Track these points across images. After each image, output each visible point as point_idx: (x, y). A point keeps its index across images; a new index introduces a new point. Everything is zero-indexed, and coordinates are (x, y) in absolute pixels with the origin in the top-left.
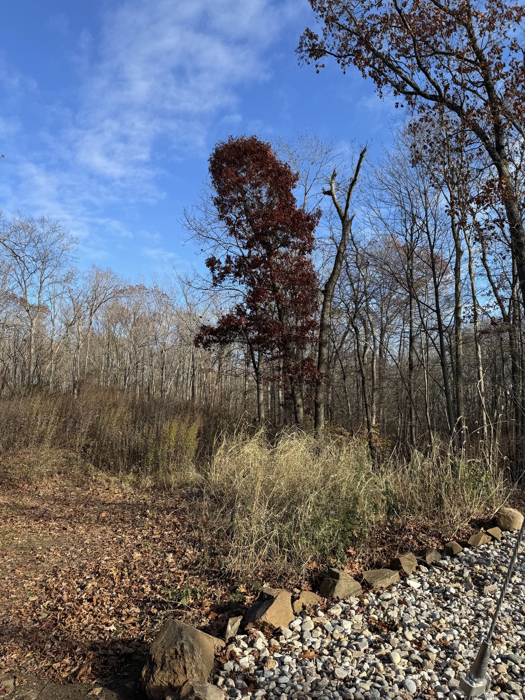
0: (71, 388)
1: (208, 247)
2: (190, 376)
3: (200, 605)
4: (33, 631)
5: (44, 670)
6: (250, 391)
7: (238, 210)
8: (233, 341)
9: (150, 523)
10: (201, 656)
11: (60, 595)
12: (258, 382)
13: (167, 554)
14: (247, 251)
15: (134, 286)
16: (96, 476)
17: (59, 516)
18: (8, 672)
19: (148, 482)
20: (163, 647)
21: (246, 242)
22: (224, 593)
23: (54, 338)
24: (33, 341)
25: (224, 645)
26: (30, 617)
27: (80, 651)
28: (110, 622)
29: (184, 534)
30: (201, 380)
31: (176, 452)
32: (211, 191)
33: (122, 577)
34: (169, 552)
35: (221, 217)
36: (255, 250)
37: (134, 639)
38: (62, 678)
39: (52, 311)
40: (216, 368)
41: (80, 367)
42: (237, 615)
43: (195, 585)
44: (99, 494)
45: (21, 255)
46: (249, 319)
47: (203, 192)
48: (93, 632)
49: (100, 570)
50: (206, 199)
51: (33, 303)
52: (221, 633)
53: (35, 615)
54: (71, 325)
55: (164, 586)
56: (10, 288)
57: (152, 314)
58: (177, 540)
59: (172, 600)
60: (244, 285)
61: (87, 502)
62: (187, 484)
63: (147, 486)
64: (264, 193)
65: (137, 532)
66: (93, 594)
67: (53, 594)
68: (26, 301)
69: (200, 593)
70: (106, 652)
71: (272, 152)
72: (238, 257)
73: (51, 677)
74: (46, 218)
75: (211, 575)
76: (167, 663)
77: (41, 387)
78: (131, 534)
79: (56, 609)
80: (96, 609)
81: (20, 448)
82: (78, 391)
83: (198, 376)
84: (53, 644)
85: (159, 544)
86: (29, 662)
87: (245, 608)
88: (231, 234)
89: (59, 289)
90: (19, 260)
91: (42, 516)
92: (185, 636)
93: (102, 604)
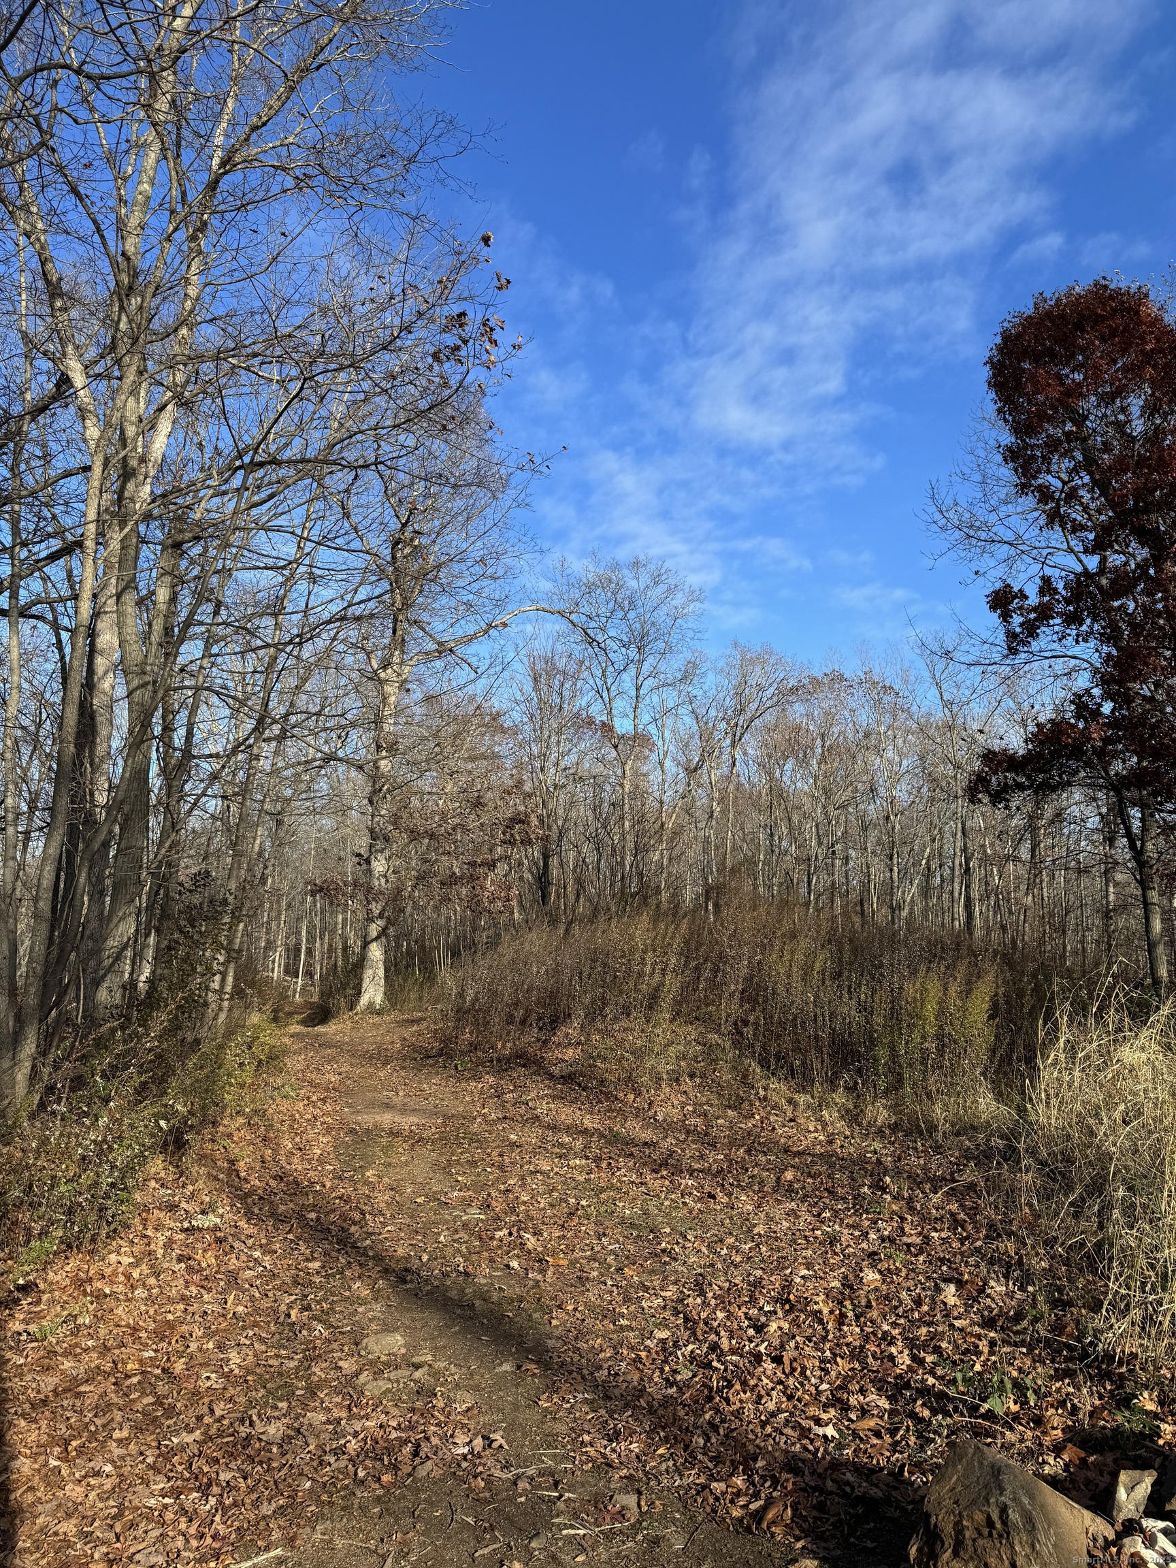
0: (702, 900)
1: (992, 563)
2: (957, 873)
3: (1038, 1421)
4: (667, 1401)
5: (693, 1492)
6: (1123, 908)
7: (1067, 464)
8: (1069, 784)
9: (895, 1207)
10: (1055, 1546)
11: (713, 1337)
12: (1144, 884)
13: (942, 1285)
14: (1096, 558)
15: (820, 675)
16: (766, 1089)
17: (697, 1166)
18: (626, 1477)
19: (880, 1113)
20: (956, 1502)
21: (1092, 536)
22: (1097, 1402)
23: (665, 798)
24: (627, 807)
25: (1111, 1536)
26: (657, 1373)
27: (764, 1468)
28: (824, 1416)
29: (979, 1243)
30: (987, 883)
31: (941, 1051)
32: (994, 434)
33: (841, 1320)
34: (947, 1280)
35: (1023, 489)
36: (1117, 552)
37: (882, 1469)
38: (732, 1519)
39: (660, 743)
40: (1024, 852)
41: (716, 855)
42: (1141, 1465)
43: (1020, 1370)
44: (774, 1129)
45: (600, 638)
46: (1109, 726)
47: (974, 438)
48: (788, 1431)
49: (792, 1297)
50: (982, 454)
51: (624, 731)
52: (1102, 1503)
53: (667, 1369)
54: (695, 769)
55: (941, 1355)
56: (584, 704)
57: (861, 735)
58: (962, 1254)
59: (963, 1394)
60: (1092, 643)
61: (752, 1144)
62: (974, 1128)
63: (879, 1122)
64: (1135, 411)
65: (867, 1223)
66: (782, 1347)
67: (699, 1332)
68: (612, 728)
69: (1035, 1392)
70: (820, 1483)
71: (1152, 308)
72: (1072, 576)
73: (708, 1509)
74: (642, 558)
75: (1059, 1352)
76: (969, 1543)
77: (645, 898)
78: (853, 1227)
79: (708, 1365)
80: (791, 1381)
81: (616, 1019)
82: (716, 905)
83: (978, 873)
84: (708, 1440)
85: (921, 1258)
86: (664, 1467)
87: (1159, 1452)
88: (1050, 522)
89: (670, 697)
90: (597, 649)
91: (664, 1164)
92: (1009, 1489)
93: (803, 1373)
